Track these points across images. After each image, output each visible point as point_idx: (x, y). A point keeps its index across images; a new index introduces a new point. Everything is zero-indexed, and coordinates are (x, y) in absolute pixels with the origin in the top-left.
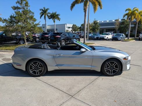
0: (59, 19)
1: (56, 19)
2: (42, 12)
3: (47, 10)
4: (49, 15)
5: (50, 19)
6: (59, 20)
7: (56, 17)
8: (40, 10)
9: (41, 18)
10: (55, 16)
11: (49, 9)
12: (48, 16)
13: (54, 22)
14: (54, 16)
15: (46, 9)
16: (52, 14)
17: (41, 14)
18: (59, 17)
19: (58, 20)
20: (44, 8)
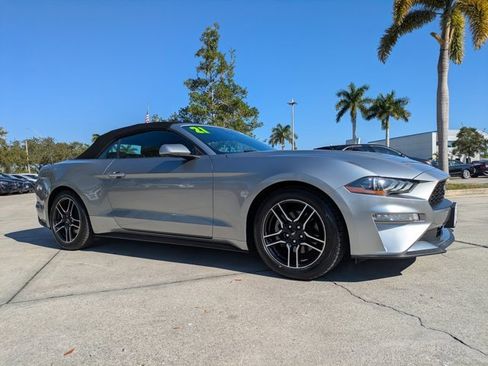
0: (404, 116)
1: (393, 116)
2: (345, 101)
3: (361, 91)
4: (368, 106)
5: (369, 118)
6: (407, 120)
7: (391, 110)
8: (339, 95)
9: (338, 120)
10: (389, 108)
11: (367, 89)
12: (363, 109)
13: (385, 126)
14: (383, 107)
15: (356, 89)
16: (378, 100)
17: (340, 109)
18: (406, 108)
19: (401, 120)
20: (352, 87)
